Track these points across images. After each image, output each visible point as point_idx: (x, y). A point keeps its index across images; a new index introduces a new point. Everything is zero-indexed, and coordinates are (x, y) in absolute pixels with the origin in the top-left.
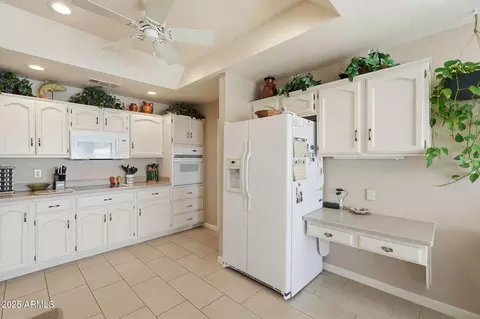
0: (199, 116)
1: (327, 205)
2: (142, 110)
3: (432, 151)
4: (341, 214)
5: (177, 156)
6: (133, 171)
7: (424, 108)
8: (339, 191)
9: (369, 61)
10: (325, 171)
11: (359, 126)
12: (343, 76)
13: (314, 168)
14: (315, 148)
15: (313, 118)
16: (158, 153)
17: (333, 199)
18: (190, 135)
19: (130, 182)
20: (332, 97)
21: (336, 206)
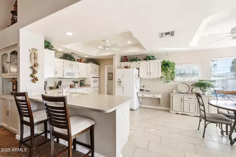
0: (98, 64)
1: (141, 90)
2: (80, 61)
3: (161, 77)
4: (144, 92)
5: (93, 77)
6: (77, 82)
7: (160, 69)
8: (144, 86)
9: (151, 58)
10: (140, 81)
11: (149, 72)
12: (145, 60)
13: (138, 81)
14: (139, 76)
15: (138, 69)
16: (85, 76)
17: (142, 89)
18: (96, 70)
19: (76, 86)
20: (143, 64)
21: (143, 90)
